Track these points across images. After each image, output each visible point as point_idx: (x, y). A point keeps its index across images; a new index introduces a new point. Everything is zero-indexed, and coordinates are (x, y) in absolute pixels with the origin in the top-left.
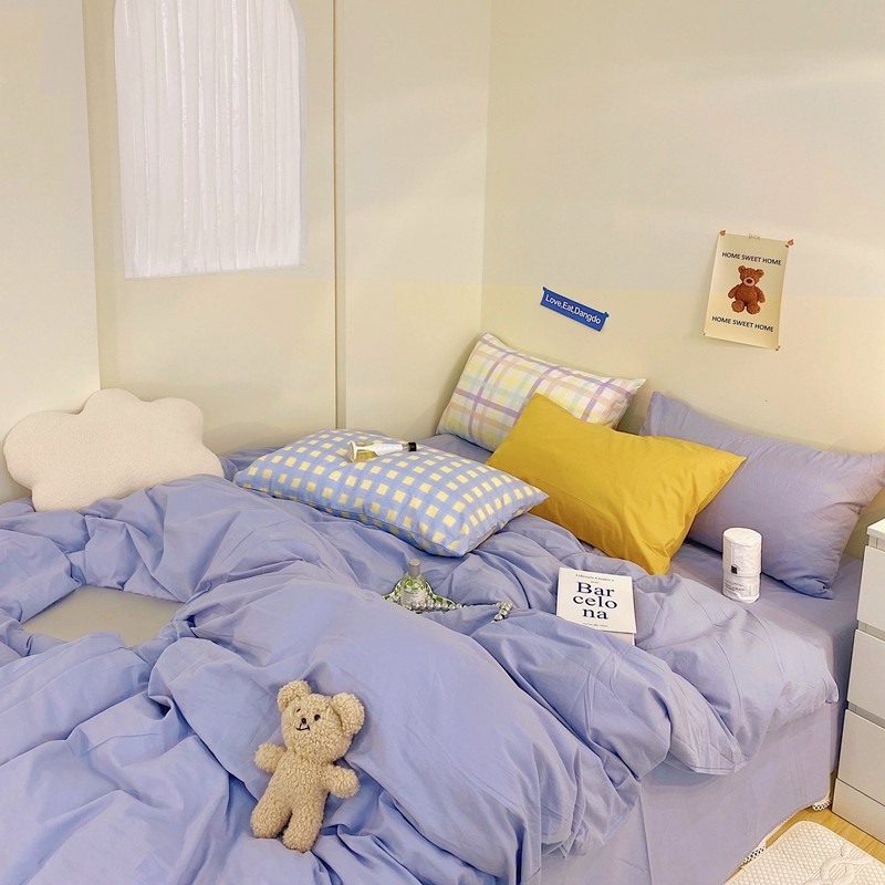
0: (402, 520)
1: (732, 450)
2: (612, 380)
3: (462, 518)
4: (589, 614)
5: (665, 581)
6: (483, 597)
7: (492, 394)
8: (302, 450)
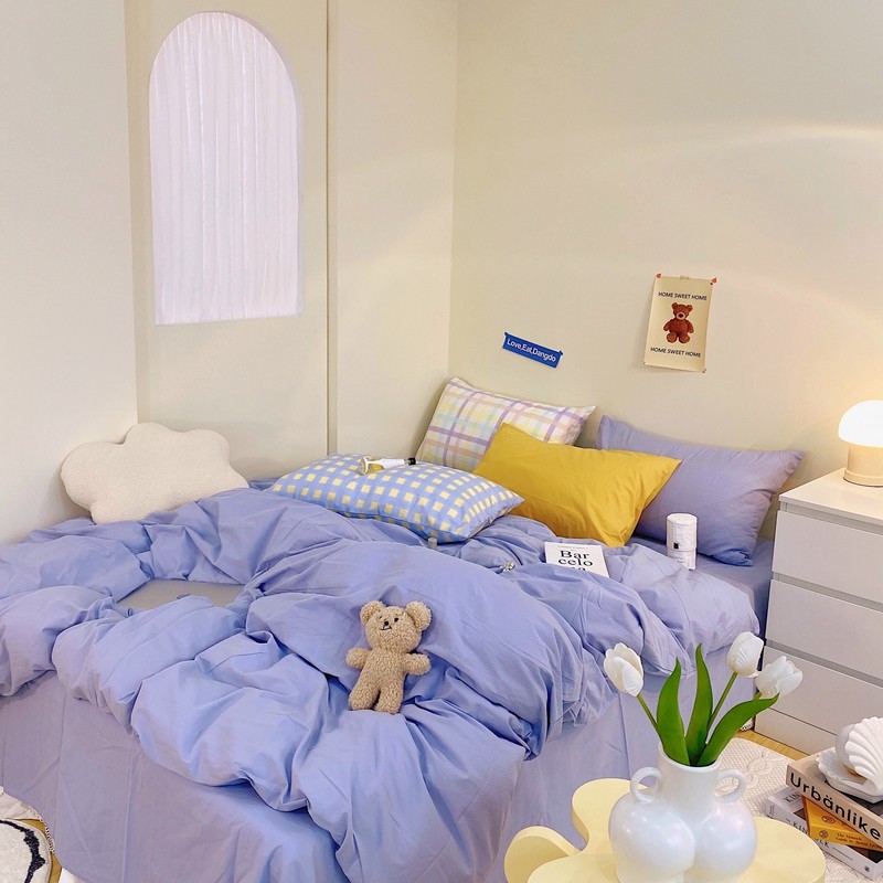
0: (413, 516)
1: (670, 455)
2: (567, 409)
3: (462, 511)
7: (463, 428)
8: (319, 468)
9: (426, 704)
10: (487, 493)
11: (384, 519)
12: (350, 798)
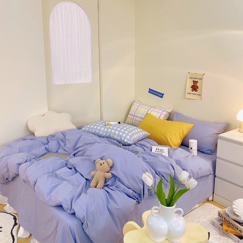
0: (118, 138)
2: (165, 110)
3: (131, 137)
5: (175, 148)
6: (136, 151)
7: (137, 114)
8: (94, 124)
9: (111, 187)
10: (139, 132)
11: (111, 138)
12: (85, 211)
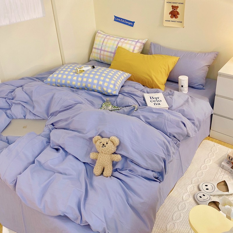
0: (98, 88)
1: (176, 55)
2: (139, 40)
3: (114, 85)
4: (155, 104)
5: (170, 92)
6: (127, 105)
7: (105, 48)
8: (62, 72)
9: (122, 172)
11: (88, 89)
12: (104, 221)
